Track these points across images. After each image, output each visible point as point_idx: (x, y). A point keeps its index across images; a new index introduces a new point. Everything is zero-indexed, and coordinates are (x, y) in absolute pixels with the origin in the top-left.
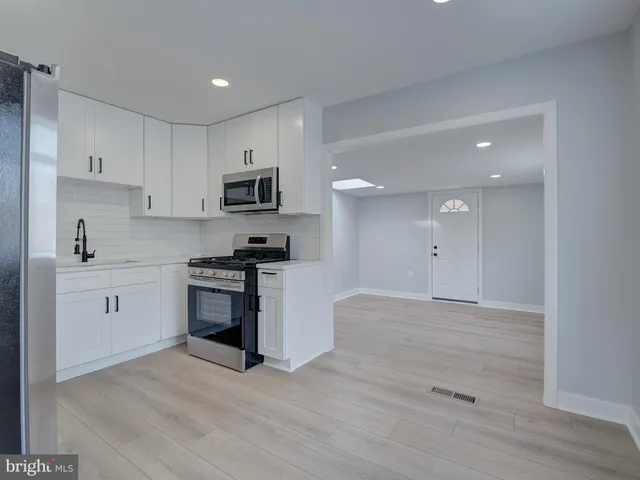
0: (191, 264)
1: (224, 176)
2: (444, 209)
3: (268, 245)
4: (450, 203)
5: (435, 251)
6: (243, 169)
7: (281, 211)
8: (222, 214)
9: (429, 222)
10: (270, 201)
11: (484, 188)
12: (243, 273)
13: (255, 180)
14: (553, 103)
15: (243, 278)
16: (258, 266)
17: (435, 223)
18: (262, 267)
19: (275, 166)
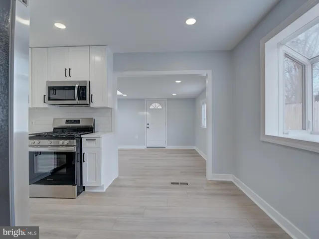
0: (30, 138)
1: (48, 82)
2: (151, 107)
3: (81, 124)
4: (154, 105)
5: (148, 126)
6: (64, 79)
7: (92, 105)
8: (46, 106)
9: (145, 113)
10: (85, 99)
11: (168, 99)
12: (75, 141)
13: (75, 87)
14: (211, 71)
15: (75, 144)
16: (82, 136)
17: (148, 113)
18: (85, 137)
19: (88, 80)
